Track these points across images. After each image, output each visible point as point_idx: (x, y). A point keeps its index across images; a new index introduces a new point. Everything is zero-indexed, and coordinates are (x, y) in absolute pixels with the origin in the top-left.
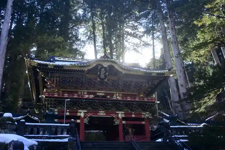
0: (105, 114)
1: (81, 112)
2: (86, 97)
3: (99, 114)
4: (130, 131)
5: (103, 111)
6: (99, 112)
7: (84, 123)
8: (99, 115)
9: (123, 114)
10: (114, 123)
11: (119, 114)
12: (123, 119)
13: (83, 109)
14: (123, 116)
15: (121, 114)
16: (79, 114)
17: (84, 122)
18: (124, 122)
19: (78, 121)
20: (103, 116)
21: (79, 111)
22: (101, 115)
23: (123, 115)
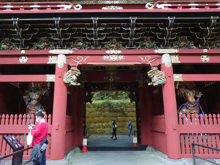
0: (121, 57)
1: (57, 55)
2: (65, 9)
3: (105, 57)
4: (191, 99)
5: (118, 48)
6: (108, 52)
7: (66, 84)
8: (105, 61)
9: (175, 54)
10: (150, 81)
11: (164, 55)
12: (177, 68)
13: (62, 47)
14: (174, 62)
15: (170, 54)
16: (51, 60)
17: (66, 80)
18: (178, 77)
19: (50, 78)
20: (116, 61)
21: (51, 52)
22: (112, 61)
23: (173, 57)
